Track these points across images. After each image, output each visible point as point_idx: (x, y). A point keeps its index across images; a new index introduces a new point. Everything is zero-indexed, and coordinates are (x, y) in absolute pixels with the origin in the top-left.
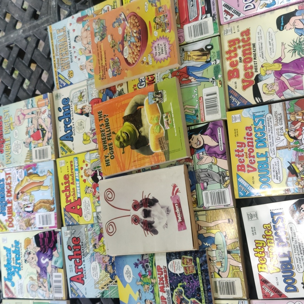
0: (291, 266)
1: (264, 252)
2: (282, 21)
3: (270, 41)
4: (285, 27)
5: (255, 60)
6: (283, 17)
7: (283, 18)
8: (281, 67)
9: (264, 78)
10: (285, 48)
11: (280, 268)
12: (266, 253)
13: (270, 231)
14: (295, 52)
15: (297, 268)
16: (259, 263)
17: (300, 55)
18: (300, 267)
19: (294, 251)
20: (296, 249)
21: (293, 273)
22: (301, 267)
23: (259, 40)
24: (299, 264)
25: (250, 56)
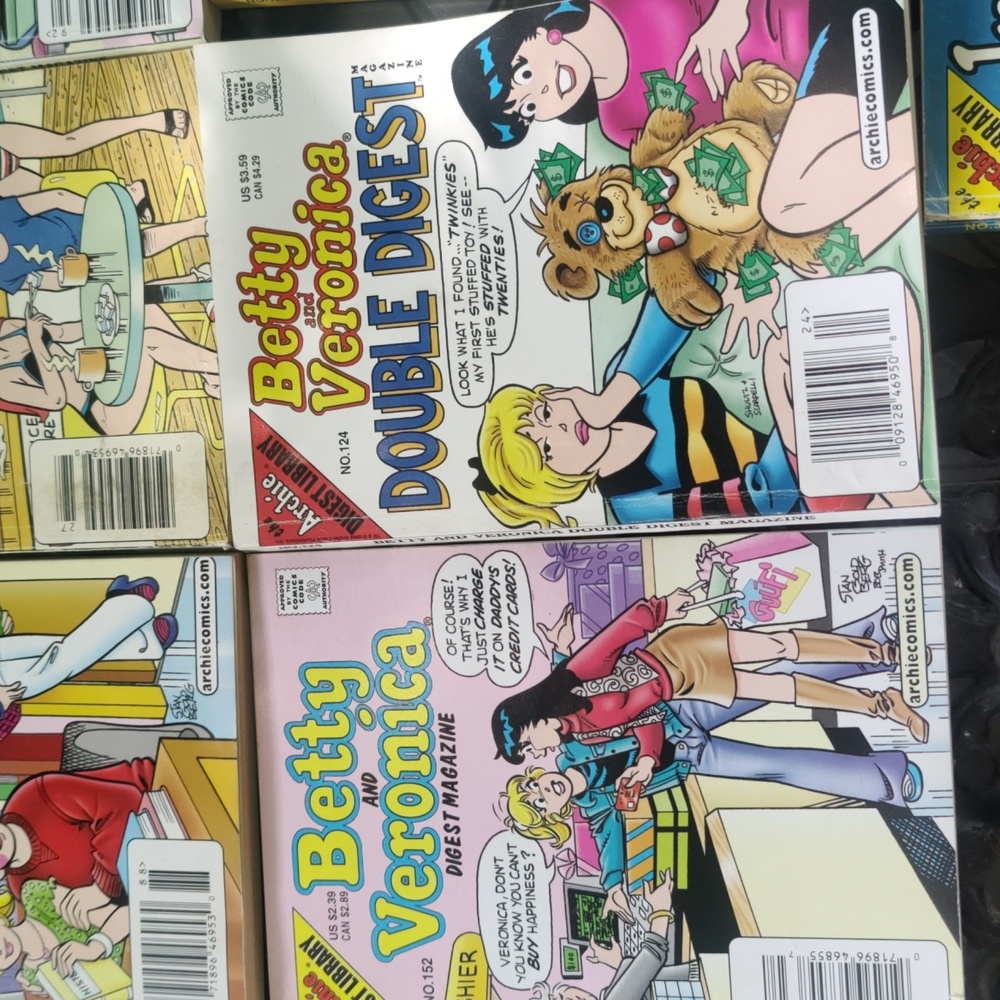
0: (429, 370)
1: (291, 295)
11: (369, 383)
12: (301, 300)
13: (336, 185)
15: (456, 380)
16: (262, 354)
18: (472, 378)
19: (449, 292)
20: (465, 283)
21: (431, 410)
22: (480, 378)
24: (471, 362)
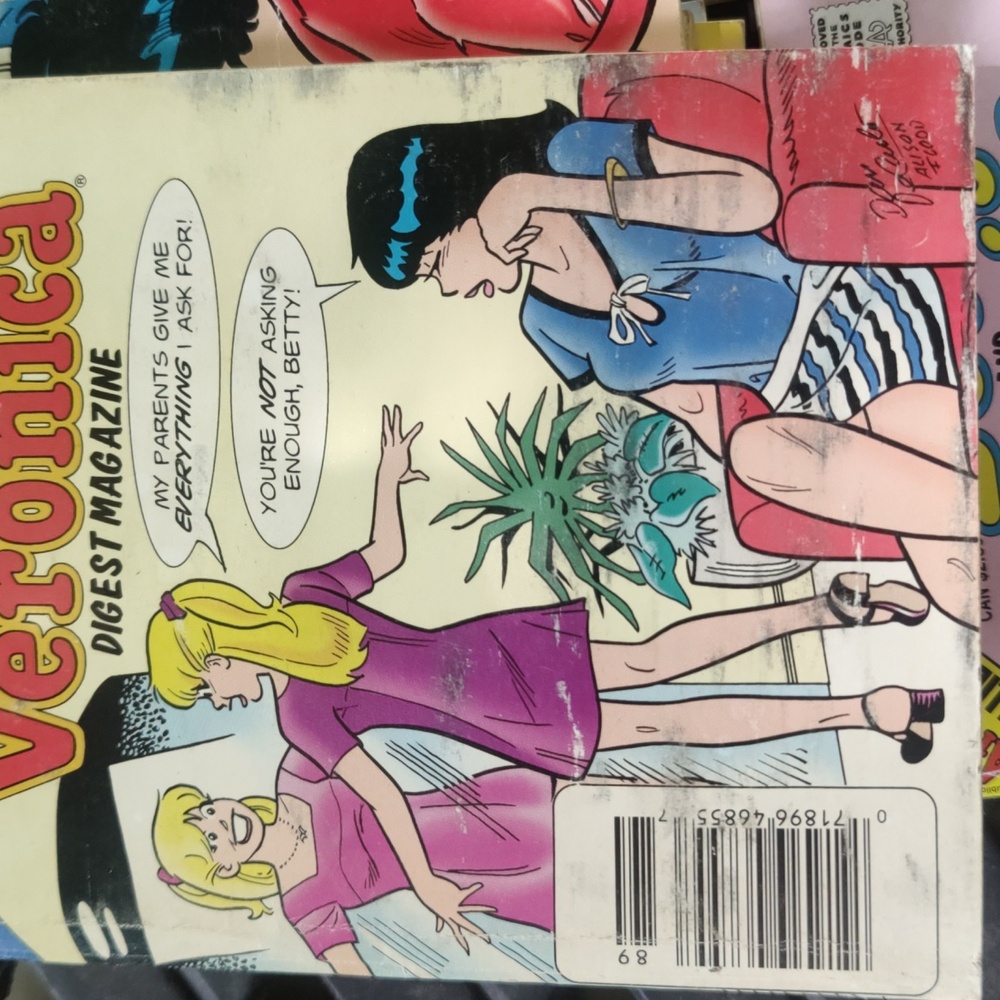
2: (409, 192)
3: (275, 362)
4: (428, 260)
5: (104, 531)
6: (416, 148)
7: (421, 161)
8: (356, 658)
9: (178, 726)
10: (413, 474)
14: (508, 537)
17: (557, 582)
23: (161, 332)
25: (56, 475)
